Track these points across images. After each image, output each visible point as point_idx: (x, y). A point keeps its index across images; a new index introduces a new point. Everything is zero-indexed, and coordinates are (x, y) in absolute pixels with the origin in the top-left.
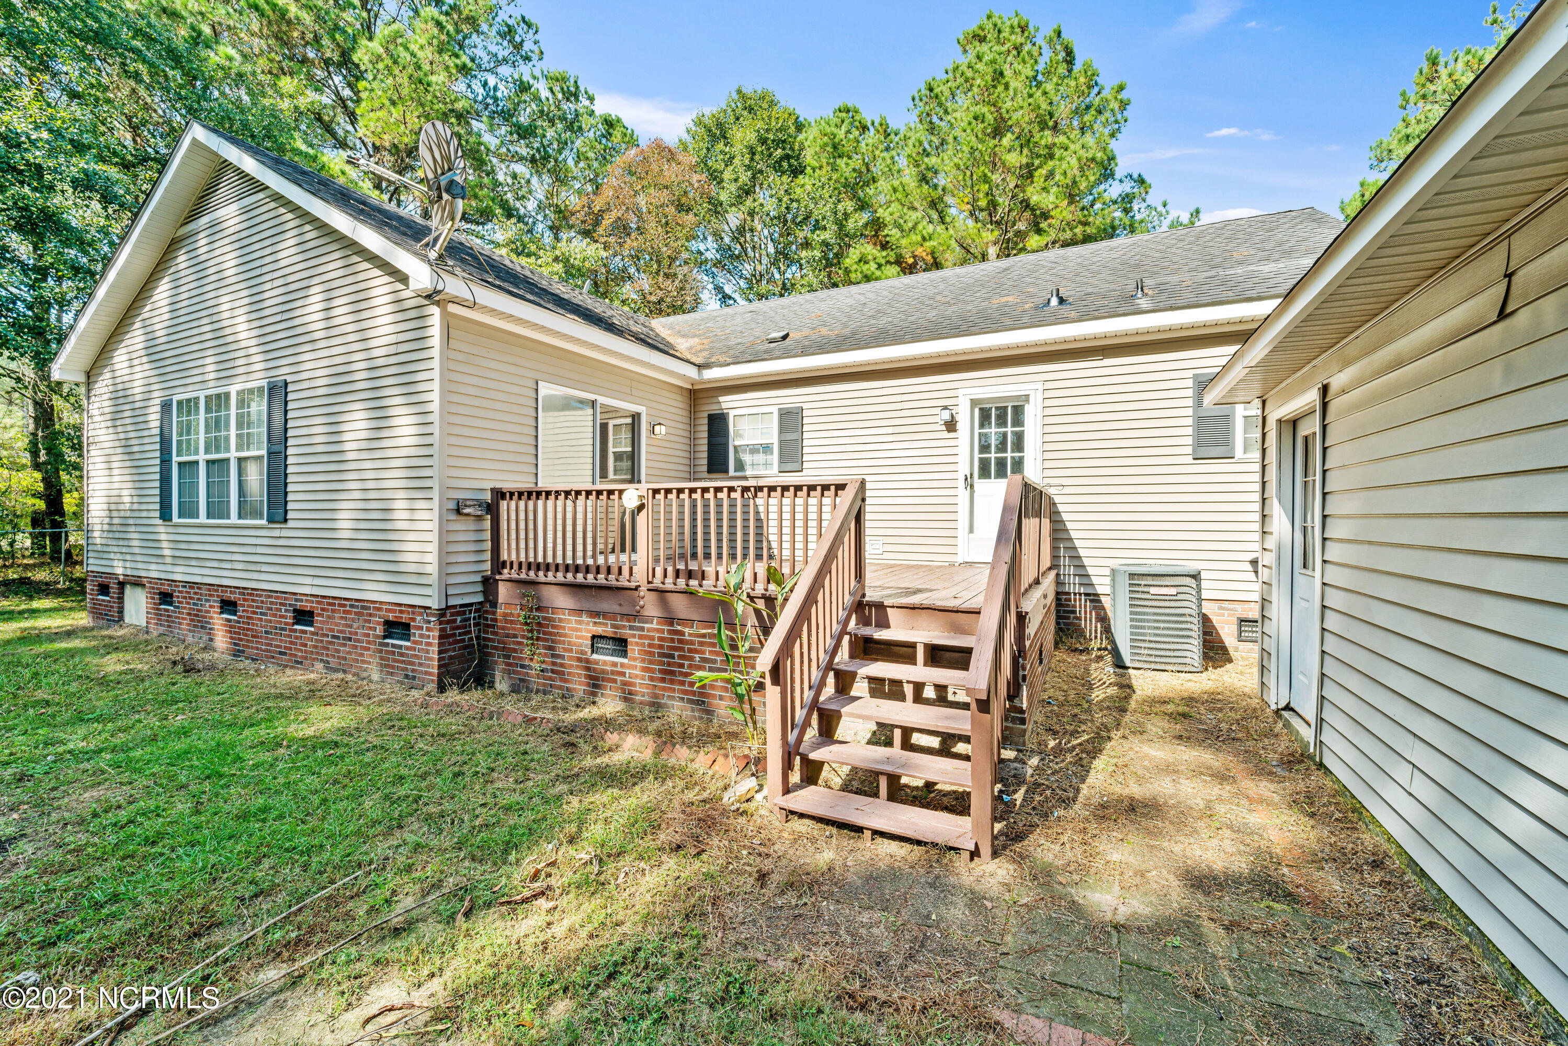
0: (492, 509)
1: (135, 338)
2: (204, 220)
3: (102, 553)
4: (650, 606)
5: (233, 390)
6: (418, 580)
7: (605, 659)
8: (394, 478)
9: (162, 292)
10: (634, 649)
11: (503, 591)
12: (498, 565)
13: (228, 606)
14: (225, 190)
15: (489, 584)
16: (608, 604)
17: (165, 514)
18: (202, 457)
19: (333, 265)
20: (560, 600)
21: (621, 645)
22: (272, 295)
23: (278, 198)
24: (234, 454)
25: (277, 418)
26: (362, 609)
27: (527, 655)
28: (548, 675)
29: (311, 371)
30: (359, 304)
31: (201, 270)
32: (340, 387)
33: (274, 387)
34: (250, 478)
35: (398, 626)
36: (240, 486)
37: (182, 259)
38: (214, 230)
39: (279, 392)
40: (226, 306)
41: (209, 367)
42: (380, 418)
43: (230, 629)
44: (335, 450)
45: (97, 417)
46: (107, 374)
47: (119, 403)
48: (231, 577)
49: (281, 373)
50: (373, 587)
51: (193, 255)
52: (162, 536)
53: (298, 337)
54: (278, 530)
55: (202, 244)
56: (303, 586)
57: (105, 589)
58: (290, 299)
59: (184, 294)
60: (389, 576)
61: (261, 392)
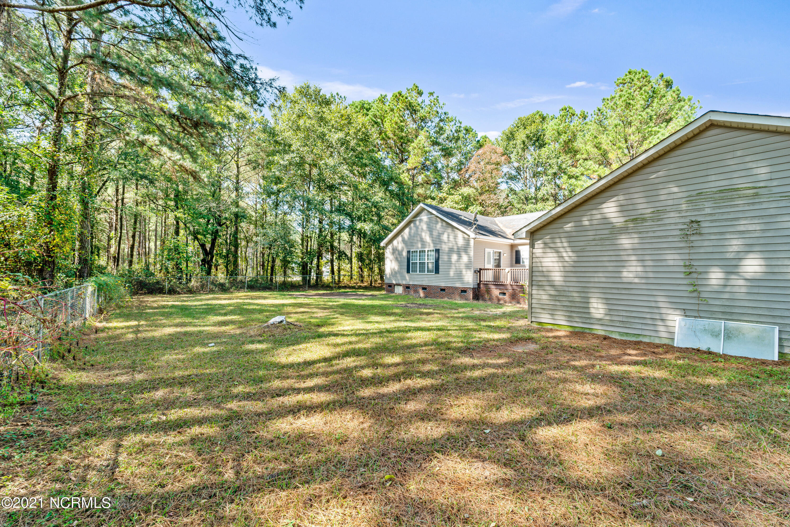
0: (480, 272)
1: (400, 238)
2: (418, 218)
3: (390, 279)
4: (509, 287)
5: (426, 250)
6: (468, 283)
7: (501, 296)
8: (463, 266)
9: (407, 230)
10: (507, 295)
11: (482, 286)
12: (480, 281)
13: (424, 288)
14: (423, 214)
15: (479, 285)
16: (501, 287)
17: (408, 271)
18: (418, 261)
19: (450, 230)
20: (493, 287)
21: (504, 294)
22: (435, 233)
23: (437, 217)
24: (426, 261)
25: (437, 255)
26: (456, 288)
27: (486, 296)
28: (491, 299)
29: (445, 248)
30: (455, 237)
31: (417, 227)
32: (451, 251)
33: (436, 250)
34: (430, 266)
35: (464, 291)
36: (428, 267)
37: (412, 225)
38: (421, 220)
39: (437, 251)
40: (423, 234)
41: (420, 245)
42: (460, 256)
43: (424, 293)
44: (450, 261)
45: (388, 253)
46: (391, 245)
47: (394, 250)
48: (425, 283)
49: (438, 248)
50: (458, 285)
51: (415, 225)
52: (407, 276)
53: (441, 242)
54: (437, 275)
55: (417, 223)
56: (443, 285)
57: (390, 286)
58: (440, 235)
59: (413, 231)
60: (463, 283)
61: (433, 250)
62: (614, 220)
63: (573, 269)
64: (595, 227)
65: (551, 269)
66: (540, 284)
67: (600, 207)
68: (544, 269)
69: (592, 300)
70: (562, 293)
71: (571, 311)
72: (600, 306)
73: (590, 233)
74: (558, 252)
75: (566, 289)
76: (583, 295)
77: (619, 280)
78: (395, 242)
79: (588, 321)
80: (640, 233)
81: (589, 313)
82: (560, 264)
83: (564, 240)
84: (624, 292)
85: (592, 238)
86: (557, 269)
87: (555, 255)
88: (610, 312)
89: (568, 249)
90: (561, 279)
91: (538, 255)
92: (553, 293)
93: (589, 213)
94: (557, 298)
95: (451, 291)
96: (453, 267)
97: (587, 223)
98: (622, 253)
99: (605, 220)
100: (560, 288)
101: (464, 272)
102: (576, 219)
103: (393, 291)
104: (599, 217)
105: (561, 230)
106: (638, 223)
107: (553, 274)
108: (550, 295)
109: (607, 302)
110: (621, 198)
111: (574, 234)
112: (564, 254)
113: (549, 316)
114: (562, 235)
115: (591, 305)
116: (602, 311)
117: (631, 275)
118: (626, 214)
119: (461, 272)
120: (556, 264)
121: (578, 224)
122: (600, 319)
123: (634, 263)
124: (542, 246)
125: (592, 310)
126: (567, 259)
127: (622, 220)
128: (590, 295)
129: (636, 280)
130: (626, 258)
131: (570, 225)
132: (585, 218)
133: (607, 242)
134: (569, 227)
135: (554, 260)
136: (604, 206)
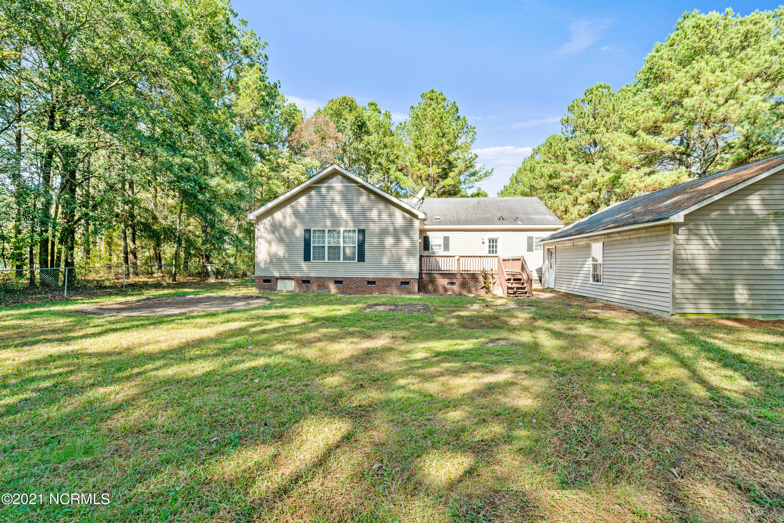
0: (420, 259)
1: (288, 210)
2: (326, 185)
3: (267, 270)
4: (460, 276)
5: (341, 229)
6: (411, 273)
8: (402, 253)
9: (303, 200)
10: (457, 284)
11: (424, 276)
12: (421, 270)
13: (338, 282)
14: (336, 179)
15: (421, 274)
16: (450, 277)
17: (307, 258)
18: (327, 245)
19: (382, 206)
20: (439, 276)
21: (453, 284)
22: (357, 208)
24: (342, 244)
25: (361, 238)
26: (393, 280)
27: (430, 287)
28: (436, 291)
29: (373, 228)
30: (391, 215)
31: (323, 197)
32: (384, 232)
33: (359, 231)
34: (348, 251)
35: (405, 283)
36: (344, 253)
37: (313, 193)
38: (330, 188)
39: (362, 232)
40: (336, 208)
41: (328, 223)
42: (398, 240)
43: (338, 288)
44: (382, 246)
45: (262, 230)
46: (269, 218)
47: (275, 228)
48: (340, 274)
49: (362, 227)
50: (395, 275)
51: (319, 193)
52: (304, 265)
53: (368, 220)
54: (361, 263)
55: (324, 191)
56: (371, 276)
57: (267, 280)
58: (364, 211)
59: (314, 202)
60: (403, 272)
61: (354, 231)
62: (759, 212)
63: (718, 257)
64: (741, 217)
65: (697, 257)
66: (685, 272)
67: (746, 198)
68: (689, 257)
69: (737, 287)
70: (709, 282)
71: (718, 299)
72: (745, 292)
73: (736, 222)
74: (703, 240)
75: (713, 277)
76: (729, 282)
77: (762, 267)
78: (278, 215)
79: (734, 307)
80: (780, 225)
81: (734, 299)
82: (706, 252)
83: (710, 227)
84: (766, 277)
85: (738, 227)
86: (703, 257)
87: (700, 242)
88: (752, 296)
89: (715, 237)
90: (707, 267)
91: (681, 242)
92: (698, 281)
93: (735, 204)
94: (703, 287)
95: (385, 283)
96: (388, 253)
97: (733, 212)
98: (763, 242)
99: (749, 211)
100: (706, 277)
101: (405, 259)
102: (723, 207)
103: (274, 289)
104: (744, 207)
105: (707, 218)
106: (779, 217)
107: (698, 262)
108: (695, 284)
109: (750, 287)
110: (767, 192)
111: (720, 222)
112: (711, 242)
113: (692, 306)
114: (708, 222)
115: (736, 292)
116: (746, 297)
117: (771, 262)
118: (768, 207)
119: (400, 259)
120: (702, 252)
121: (724, 212)
122: (743, 304)
123: (774, 252)
124: (686, 232)
125: (737, 296)
126: (714, 247)
127: (765, 212)
128: (736, 282)
129: (776, 267)
130: (767, 247)
131: (716, 213)
132: (731, 208)
133: (752, 232)
134: (714, 215)
135: (700, 247)
136: (751, 197)
